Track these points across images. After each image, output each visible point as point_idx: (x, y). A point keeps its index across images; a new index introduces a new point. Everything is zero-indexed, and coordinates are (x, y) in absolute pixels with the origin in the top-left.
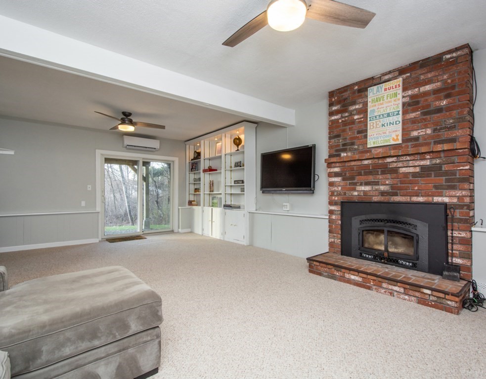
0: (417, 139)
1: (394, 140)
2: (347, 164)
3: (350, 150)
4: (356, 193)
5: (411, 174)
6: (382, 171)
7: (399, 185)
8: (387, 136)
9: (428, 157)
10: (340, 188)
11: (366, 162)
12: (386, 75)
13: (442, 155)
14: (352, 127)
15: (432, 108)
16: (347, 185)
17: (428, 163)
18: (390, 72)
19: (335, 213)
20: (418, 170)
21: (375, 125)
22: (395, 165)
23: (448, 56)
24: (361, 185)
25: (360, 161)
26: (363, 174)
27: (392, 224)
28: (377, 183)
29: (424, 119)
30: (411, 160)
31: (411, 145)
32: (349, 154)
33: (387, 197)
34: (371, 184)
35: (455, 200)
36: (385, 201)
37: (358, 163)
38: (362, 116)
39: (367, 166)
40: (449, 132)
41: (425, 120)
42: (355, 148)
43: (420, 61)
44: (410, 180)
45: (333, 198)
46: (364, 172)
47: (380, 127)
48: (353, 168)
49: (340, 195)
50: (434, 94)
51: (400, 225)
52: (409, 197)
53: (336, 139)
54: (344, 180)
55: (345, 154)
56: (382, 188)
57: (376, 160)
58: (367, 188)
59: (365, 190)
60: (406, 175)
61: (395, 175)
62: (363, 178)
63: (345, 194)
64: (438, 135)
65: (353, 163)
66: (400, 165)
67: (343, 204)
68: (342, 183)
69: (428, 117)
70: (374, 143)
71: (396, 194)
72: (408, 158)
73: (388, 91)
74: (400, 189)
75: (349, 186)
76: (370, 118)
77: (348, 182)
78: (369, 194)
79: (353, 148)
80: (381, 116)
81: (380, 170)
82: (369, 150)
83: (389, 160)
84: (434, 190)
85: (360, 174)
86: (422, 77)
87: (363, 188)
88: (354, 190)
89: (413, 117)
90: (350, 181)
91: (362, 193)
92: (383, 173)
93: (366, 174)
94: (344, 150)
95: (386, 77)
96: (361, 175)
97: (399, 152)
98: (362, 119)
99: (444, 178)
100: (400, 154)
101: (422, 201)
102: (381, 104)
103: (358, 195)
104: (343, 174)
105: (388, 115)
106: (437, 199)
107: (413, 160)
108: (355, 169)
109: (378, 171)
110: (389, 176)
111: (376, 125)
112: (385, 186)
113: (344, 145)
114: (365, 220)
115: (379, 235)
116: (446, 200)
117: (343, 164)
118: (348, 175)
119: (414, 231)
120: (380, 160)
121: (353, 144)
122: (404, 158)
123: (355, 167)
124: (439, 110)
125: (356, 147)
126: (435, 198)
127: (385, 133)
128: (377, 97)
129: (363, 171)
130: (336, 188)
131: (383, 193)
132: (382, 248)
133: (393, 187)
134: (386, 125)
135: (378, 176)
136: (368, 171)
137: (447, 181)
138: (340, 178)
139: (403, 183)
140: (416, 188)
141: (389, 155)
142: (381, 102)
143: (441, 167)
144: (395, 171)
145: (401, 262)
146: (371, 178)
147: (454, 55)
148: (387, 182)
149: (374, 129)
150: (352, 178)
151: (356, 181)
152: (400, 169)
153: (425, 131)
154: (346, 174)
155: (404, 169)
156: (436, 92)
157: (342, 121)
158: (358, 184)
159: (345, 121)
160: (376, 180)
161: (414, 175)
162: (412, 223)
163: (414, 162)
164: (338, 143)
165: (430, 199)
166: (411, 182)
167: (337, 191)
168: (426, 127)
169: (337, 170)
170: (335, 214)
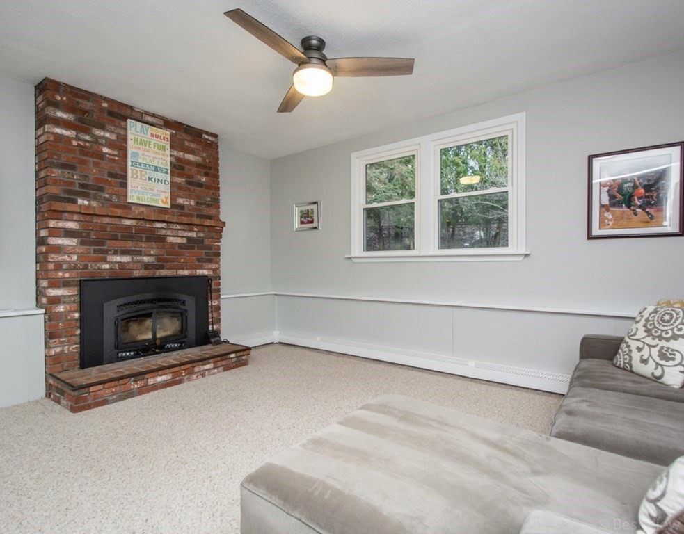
0: (182, 207)
1: (162, 201)
2: (95, 219)
3: (95, 198)
4: (107, 266)
5: (177, 245)
6: (146, 237)
7: (165, 256)
8: (155, 195)
9: (196, 229)
10: (75, 258)
11: (128, 222)
12: (149, 115)
13: (206, 229)
14: (99, 163)
15: (195, 180)
16: (90, 253)
17: (195, 236)
18: (154, 115)
19: (62, 299)
20: (184, 241)
21: (139, 174)
22: (163, 232)
23: (207, 137)
24: (115, 253)
25: (118, 219)
26: (120, 238)
27: (161, 304)
28: (139, 253)
29: (187, 188)
30: (180, 230)
31: (178, 212)
32: (94, 204)
33: (151, 271)
34: (131, 253)
35: (211, 273)
36: (150, 275)
37: (116, 221)
38: (116, 153)
39: (128, 228)
40: (208, 209)
41: (189, 189)
42: (105, 197)
43: (184, 125)
44: (176, 252)
45: (60, 274)
46: (122, 236)
47: (146, 180)
48: (106, 227)
49: (75, 268)
50: (197, 167)
51: (169, 304)
52: (175, 271)
53: (66, 171)
54: (83, 243)
55: (86, 202)
56: (146, 259)
57: (142, 222)
58: (125, 259)
59: (122, 261)
60: (173, 245)
61: (161, 244)
62: (119, 244)
63: (86, 267)
64: (200, 209)
65: (106, 220)
66: (169, 233)
67: (82, 284)
68: (81, 249)
69: (192, 188)
70: (138, 198)
71: (162, 267)
72: (178, 227)
73: (155, 138)
74: (166, 260)
75: (93, 255)
76: (132, 162)
77: (93, 247)
78: (128, 268)
79: (100, 196)
80: (147, 166)
81: (144, 235)
82: (128, 206)
83: (159, 225)
84: (197, 263)
85: (115, 238)
86: (187, 143)
87: (118, 258)
88: (104, 261)
89: (178, 181)
90: (96, 247)
91: (117, 265)
92: (148, 240)
93: (124, 238)
94: (85, 196)
95: (150, 119)
96: (117, 239)
97: (173, 219)
98: (116, 158)
99: (204, 251)
100: (174, 221)
101: (187, 274)
102: (148, 151)
103: (111, 269)
104: (84, 234)
105: (156, 169)
106: (200, 272)
107: (183, 230)
108: (108, 230)
109: (142, 237)
110: (153, 244)
111: (141, 175)
112: (149, 257)
113: (83, 186)
114: (125, 304)
115: (144, 320)
116: (205, 272)
117: (88, 218)
118: (93, 237)
119: (182, 307)
120: (148, 222)
121: (101, 189)
122: (174, 226)
123: (109, 226)
124: (200, 185)
125: (107, 196)
126: (198, 271)
127: (153, 190)
128: (143, 139)
129: (119, 234)
130: (66, 258)
131: (147, 266)
132: (149, 336)
133: (158, 258)
134: (153, 180)
135: (140, 244)
136: (127, 234)
137: (207, 254)
138: (75, 240)
139: (171, 254)
140: (182, 261)
141: (163, 219)
142: (147, 147)
143: (203, 241)
144: (162, 239)
145: (169, 346)
146: (130, 245)
147: (210, 138)
148: (152, 252)
149: (138, 180)
150: (100, 242)
151: (106, 247)
152: (168, 238)
153: (190, 202)
154: (89, 235)
155: (172, 238)
156: (198, 165)
157: (79, 145)
158: (110, 253)
159: (85, 147)
160: (138, 249)
161: (181, 246)
162: (180, 298)
163: (183, 232)
164: (69, 178)
165: (194, 271)
166: (177, 254)
167: (69, 263)
168: (190, 197)
169: (71, 225)
170: (65, 303)
